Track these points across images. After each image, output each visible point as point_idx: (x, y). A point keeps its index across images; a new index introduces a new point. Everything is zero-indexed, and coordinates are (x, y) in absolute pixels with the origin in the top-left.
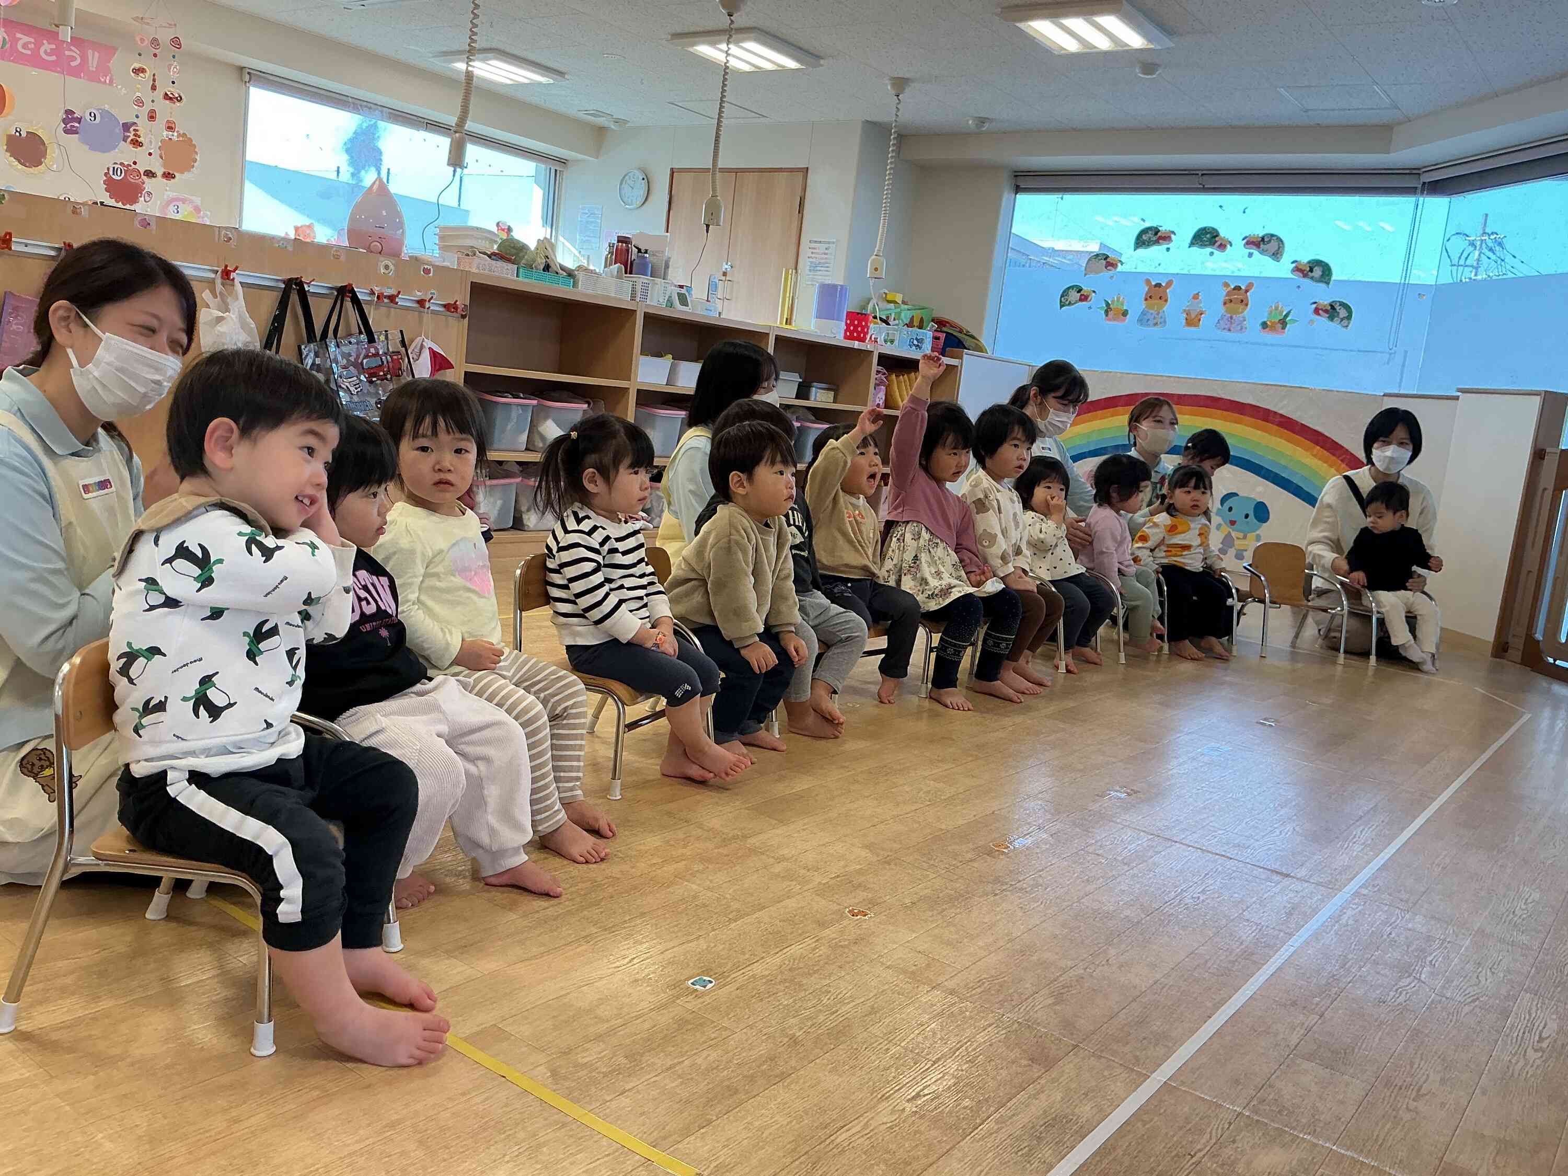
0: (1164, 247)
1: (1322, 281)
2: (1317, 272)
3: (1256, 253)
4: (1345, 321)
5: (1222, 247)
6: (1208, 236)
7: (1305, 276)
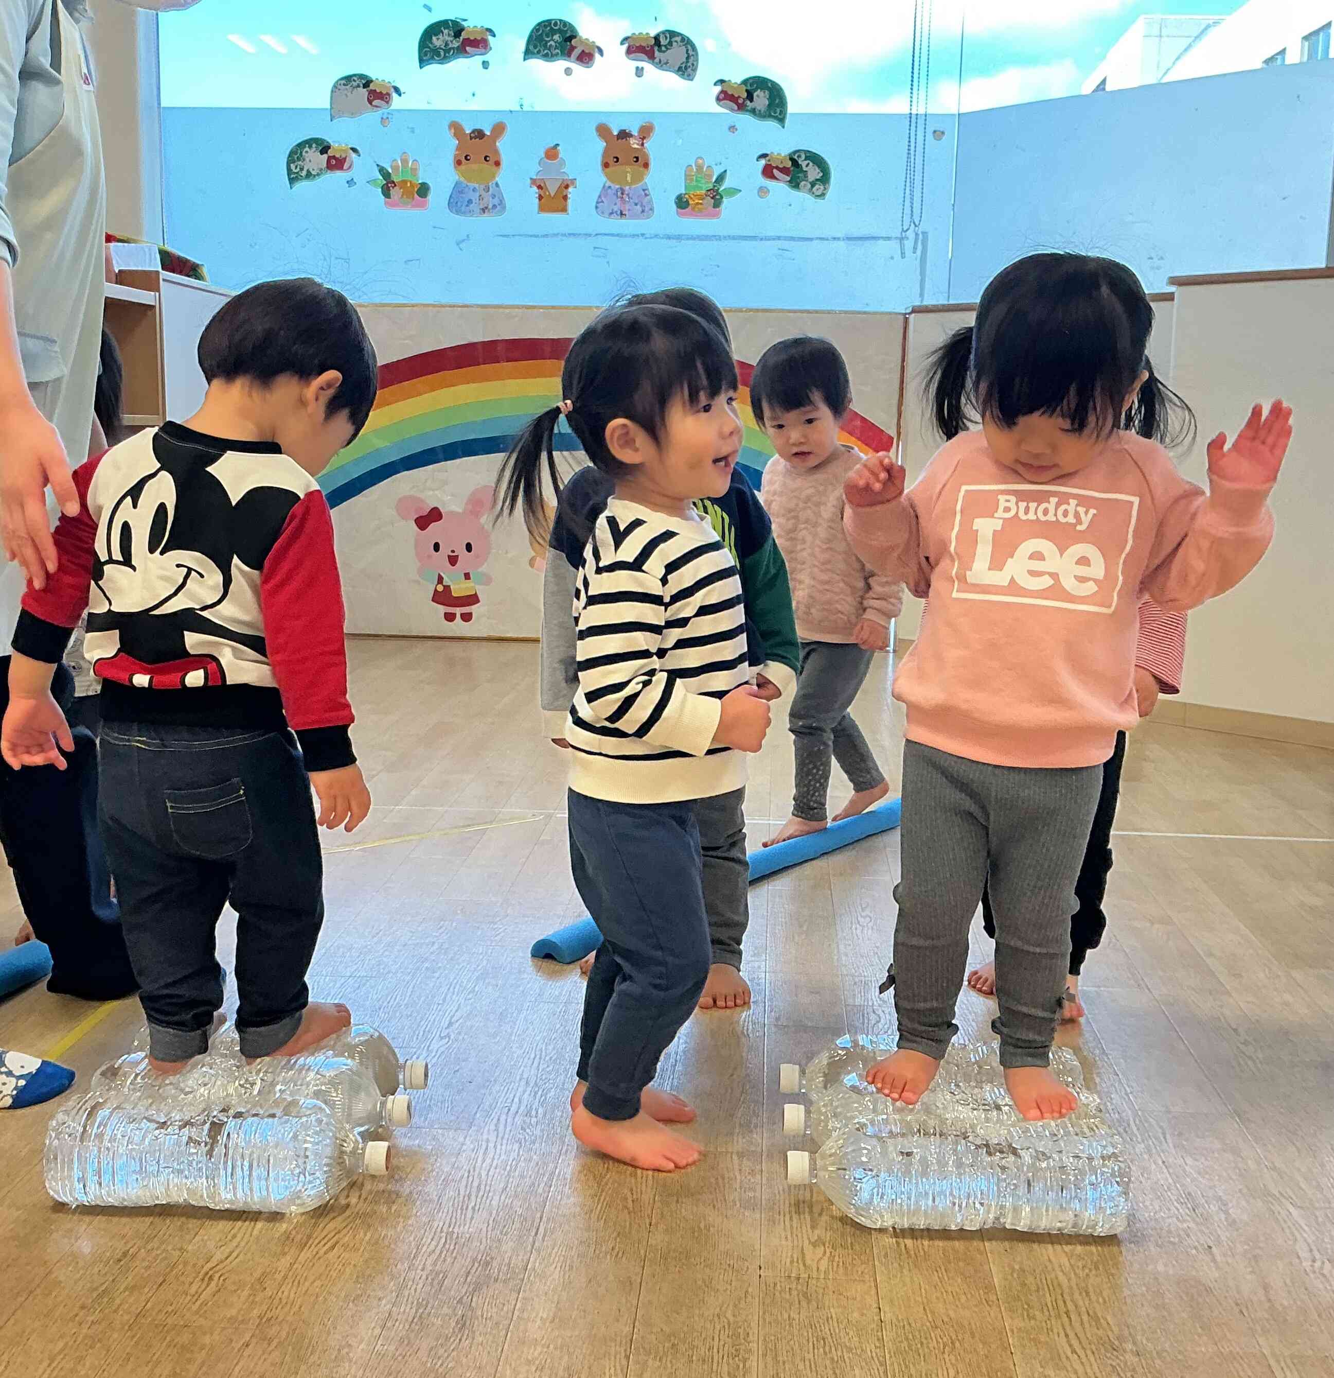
0: (478, 59)
1: (770, 116)
2: (761, 99)
3: (648, 67)
4: (819, 188)
5: (586, 58)
6: (556, 37)
7: (741, 107)
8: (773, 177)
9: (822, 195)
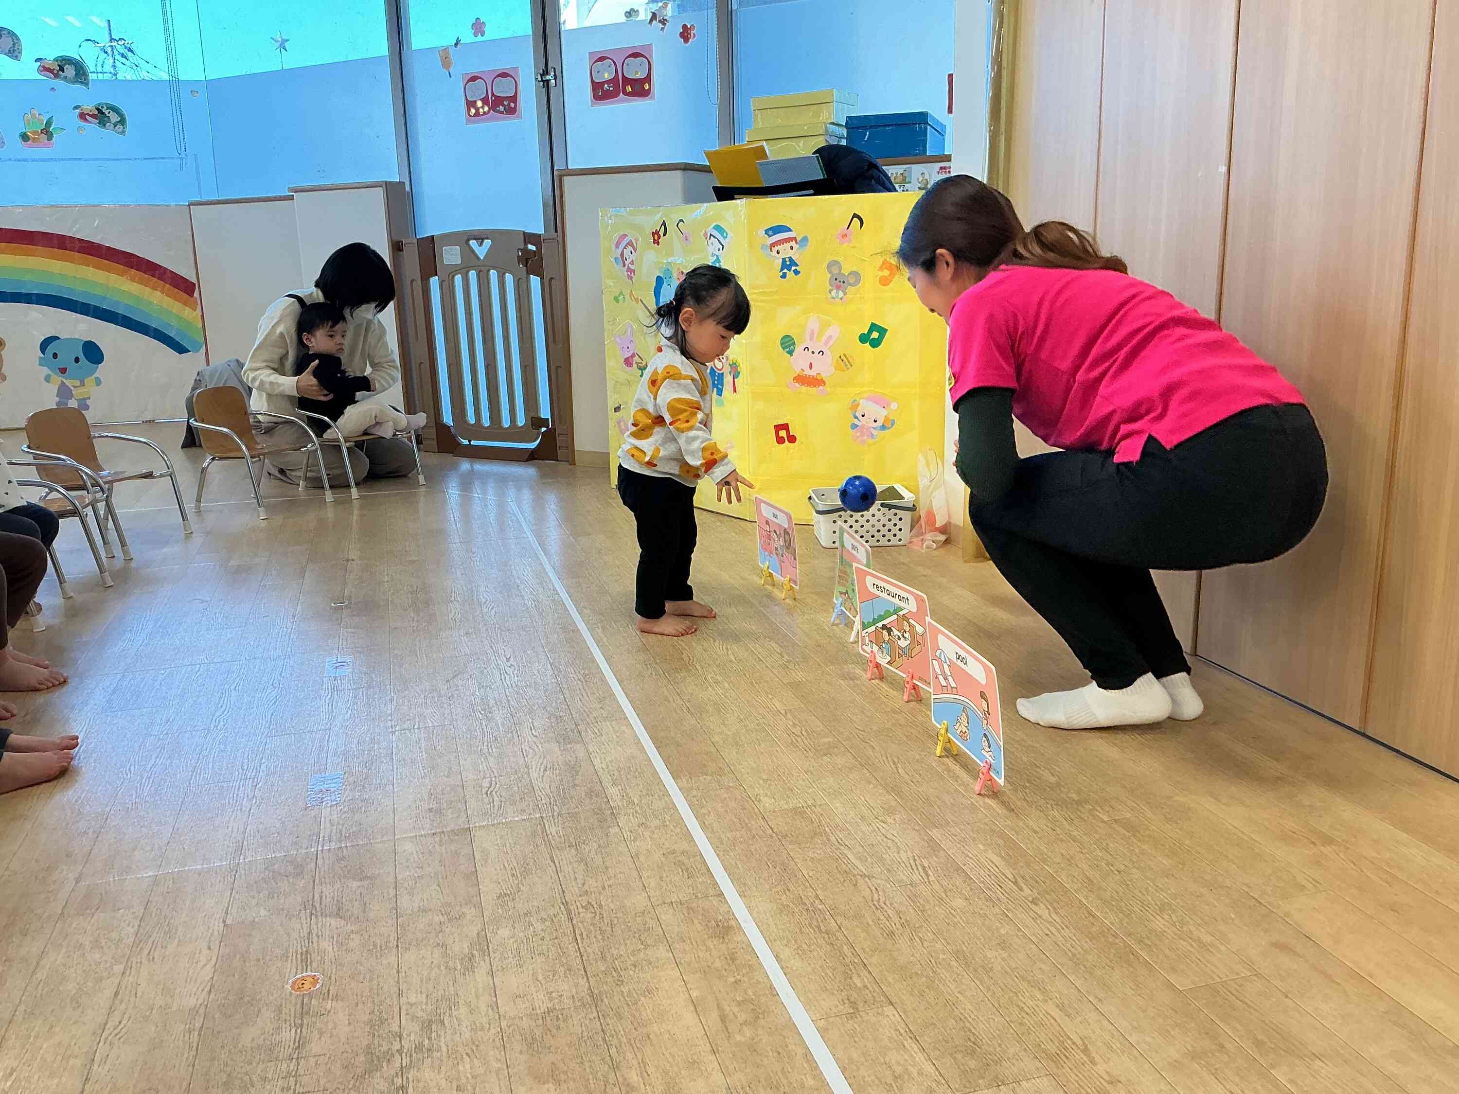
4: (119, 127)
8: (86, 120)
9: (123, 133)
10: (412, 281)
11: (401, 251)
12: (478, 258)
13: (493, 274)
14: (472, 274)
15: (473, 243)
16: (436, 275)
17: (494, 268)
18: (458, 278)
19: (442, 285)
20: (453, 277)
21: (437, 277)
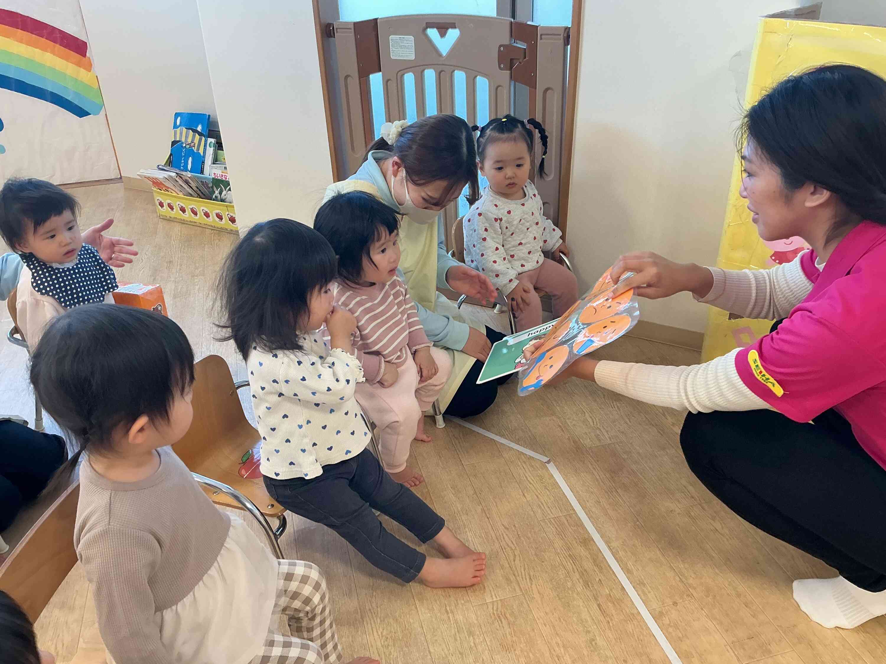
10: (347, 77)
11: (331, 37)
12: (440, 55)
13: (460, 77)
14: (430, 75)
15: (433, 33)
16: (380, 71)
17: (461, 68)
18: (409, 79)
19: (387, 85)
20: (404, 74)
21: (381, 73)
